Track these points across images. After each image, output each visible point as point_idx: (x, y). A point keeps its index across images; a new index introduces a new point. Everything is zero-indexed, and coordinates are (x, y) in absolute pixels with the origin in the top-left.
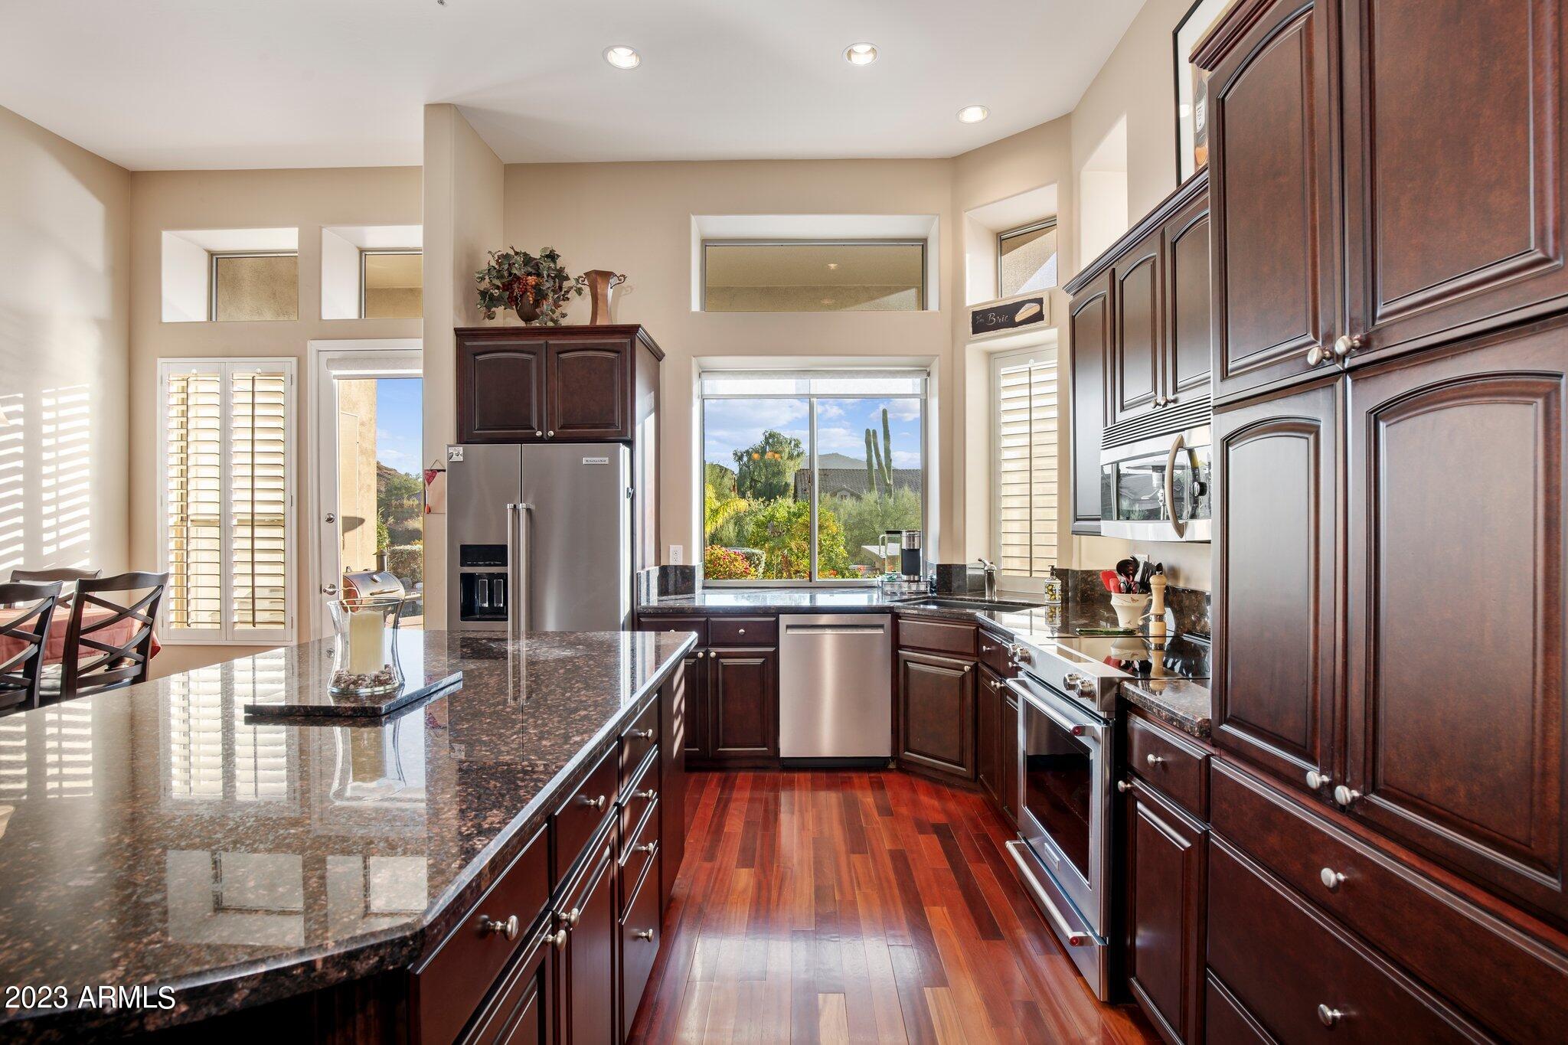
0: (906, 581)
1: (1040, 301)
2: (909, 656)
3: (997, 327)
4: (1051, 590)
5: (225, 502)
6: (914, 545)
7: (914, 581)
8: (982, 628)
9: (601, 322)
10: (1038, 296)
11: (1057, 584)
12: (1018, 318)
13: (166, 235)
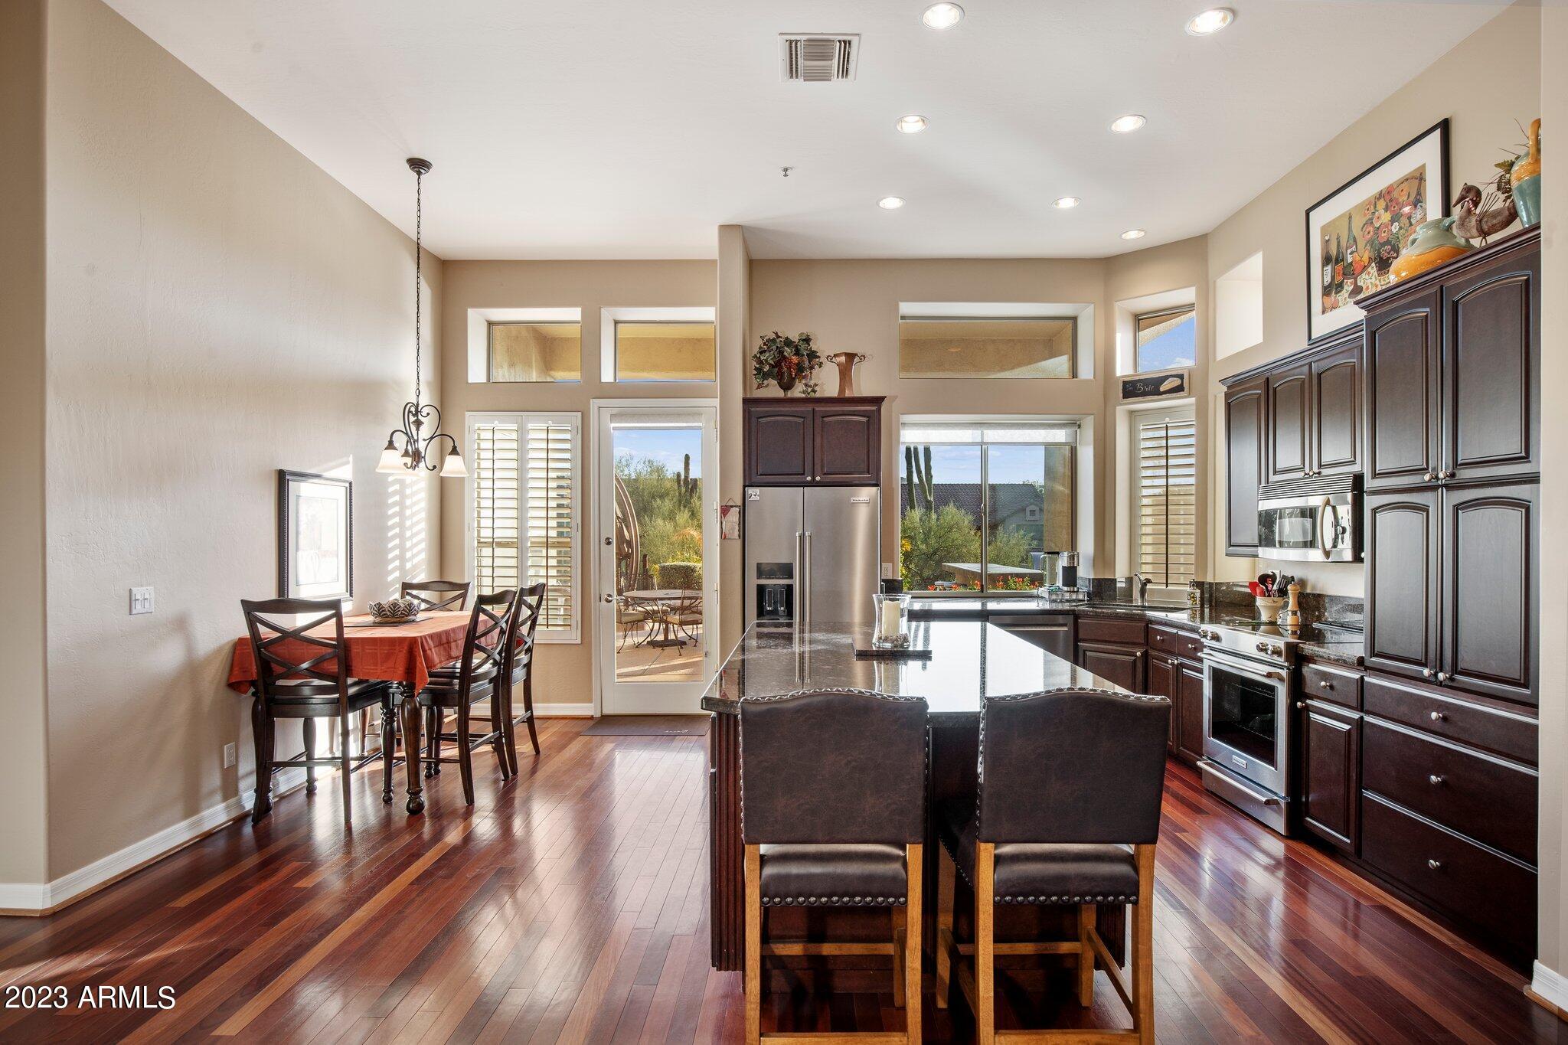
0: (1068, 592)
1: (1181, 377)
2: (1087, 647)
3: (1144, 394)
4: (1193, 597)
5: (522, 528)
6: (1074, 563)
7: (1074, 592)
8: (1151, 624)
9: (848, 394)
10: (1180, 372)
11: (1198, 593)
12: (1162, 389)
13: (470, 311)
